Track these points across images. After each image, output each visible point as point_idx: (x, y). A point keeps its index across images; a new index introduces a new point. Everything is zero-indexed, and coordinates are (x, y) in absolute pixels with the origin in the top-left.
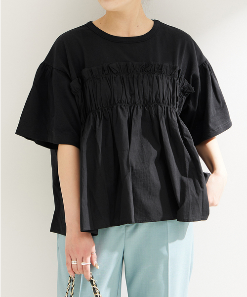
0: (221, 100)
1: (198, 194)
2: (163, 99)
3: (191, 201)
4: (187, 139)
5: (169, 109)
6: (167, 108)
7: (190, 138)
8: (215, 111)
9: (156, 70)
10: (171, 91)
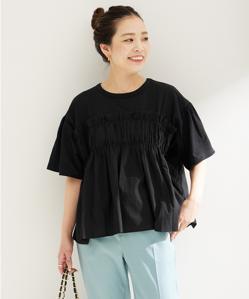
0: (202, 135)
1: (169, 211)
2: (145, 139)
3: (164, 216)
4: (165, 168)
5: (150, 146)
6: (148, 145)
7: (166, 168)
8: (198, 144)
9: (141, 117)
10: (153, 132)
